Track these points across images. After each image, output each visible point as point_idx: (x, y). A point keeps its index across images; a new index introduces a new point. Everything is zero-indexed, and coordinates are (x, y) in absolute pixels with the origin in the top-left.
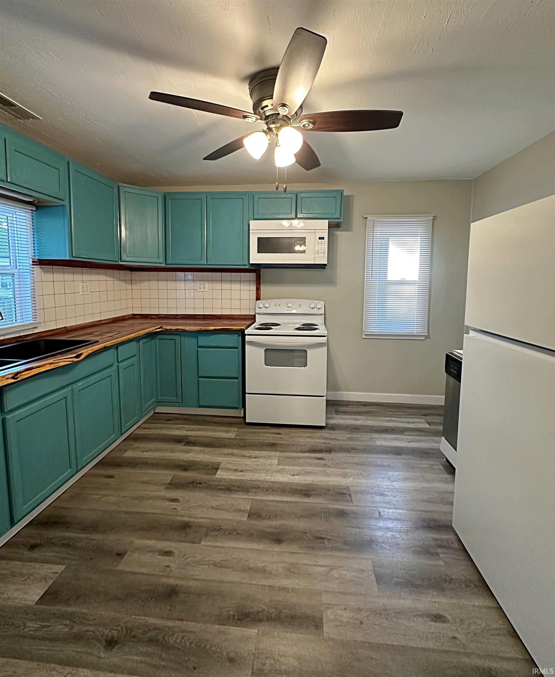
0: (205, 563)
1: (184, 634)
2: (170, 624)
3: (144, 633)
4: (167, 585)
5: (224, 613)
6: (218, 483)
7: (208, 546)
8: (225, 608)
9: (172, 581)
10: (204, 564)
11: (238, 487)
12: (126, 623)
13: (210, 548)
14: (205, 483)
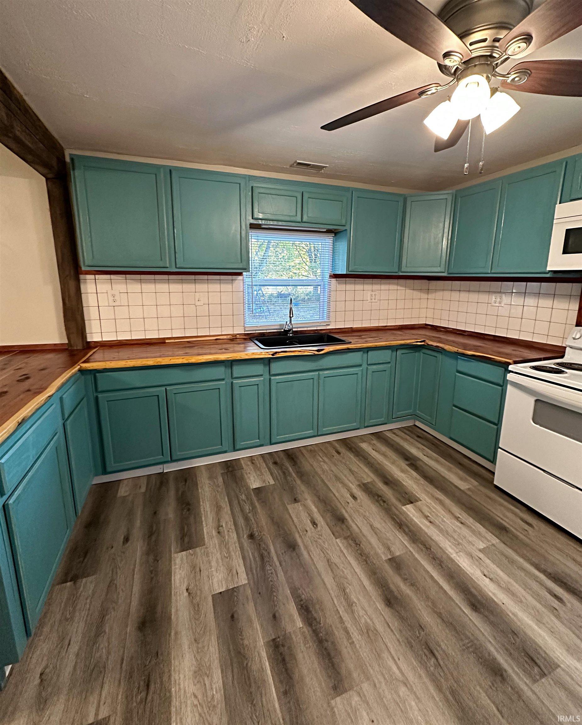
0: (325, 552)
1: (274, 573)
2: (275, 559)
3: (264, 549)
4: (295, 540)
5: (300, 591)
6: (397, 512)
7: (338, 546)
8: (304, 590)
9: (299, 541)
10: (323, 553)
11: (410, 531)
12: (264, 535)
13: (338, 548)
14: (387, 504)
